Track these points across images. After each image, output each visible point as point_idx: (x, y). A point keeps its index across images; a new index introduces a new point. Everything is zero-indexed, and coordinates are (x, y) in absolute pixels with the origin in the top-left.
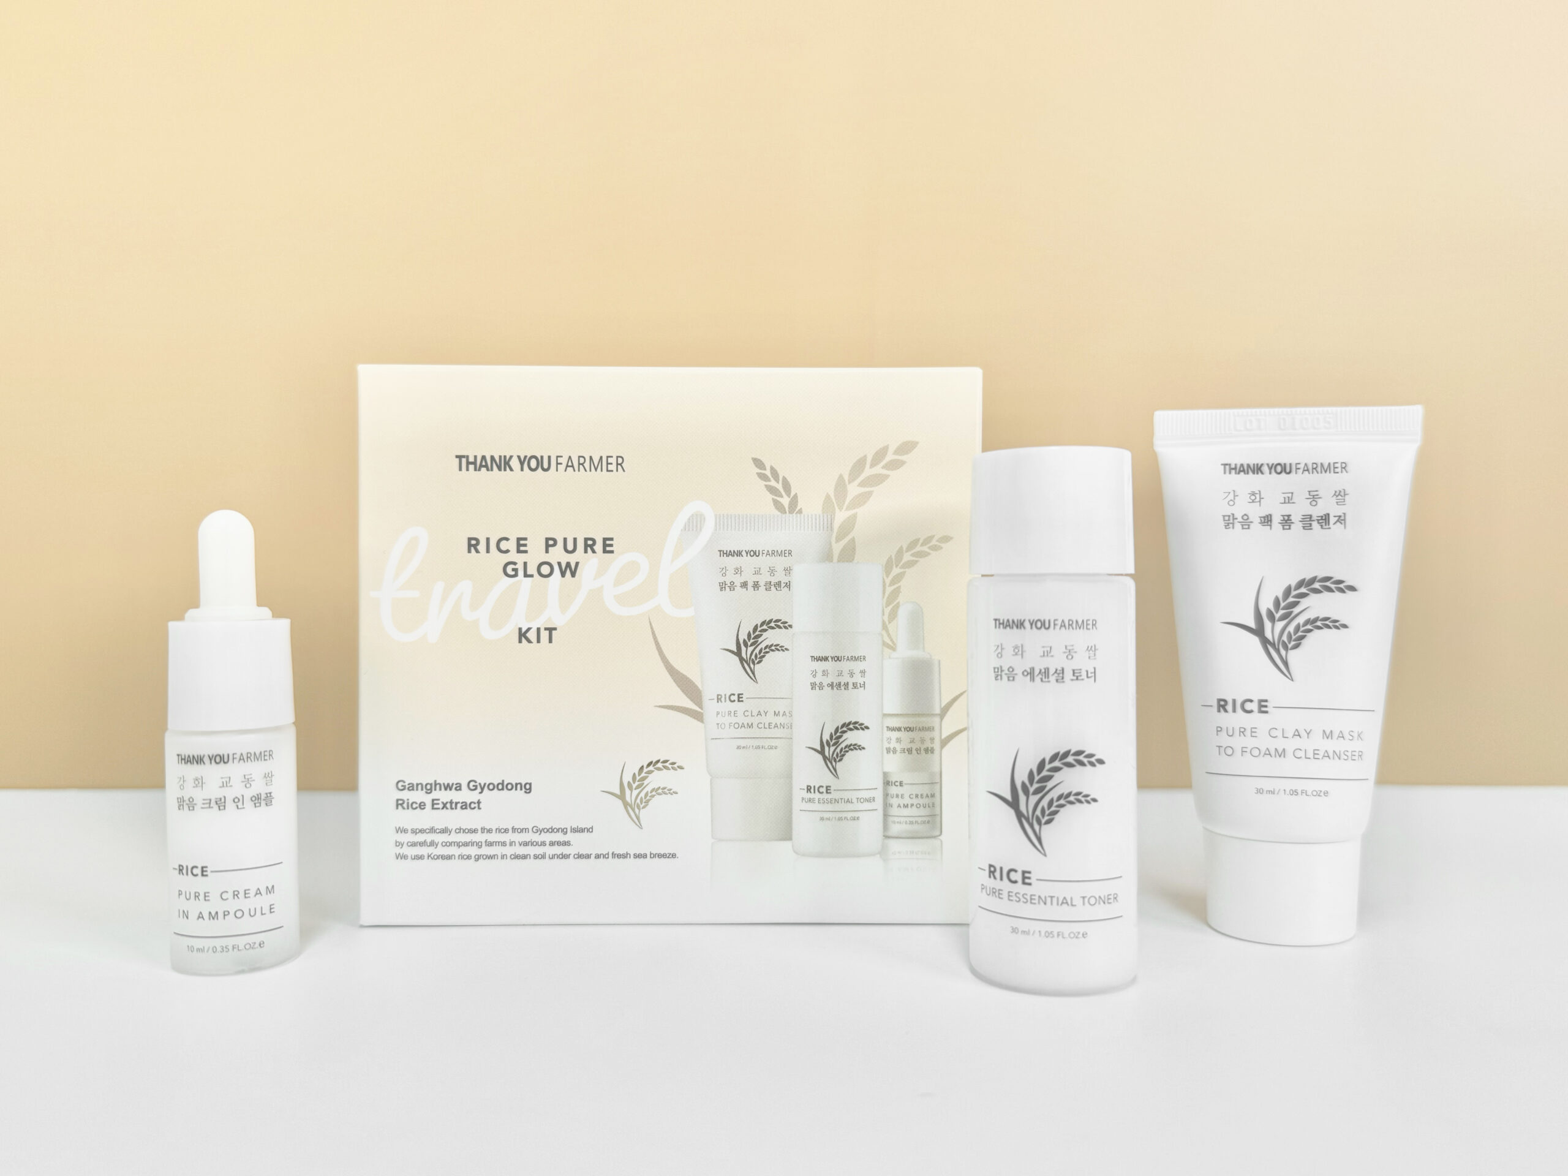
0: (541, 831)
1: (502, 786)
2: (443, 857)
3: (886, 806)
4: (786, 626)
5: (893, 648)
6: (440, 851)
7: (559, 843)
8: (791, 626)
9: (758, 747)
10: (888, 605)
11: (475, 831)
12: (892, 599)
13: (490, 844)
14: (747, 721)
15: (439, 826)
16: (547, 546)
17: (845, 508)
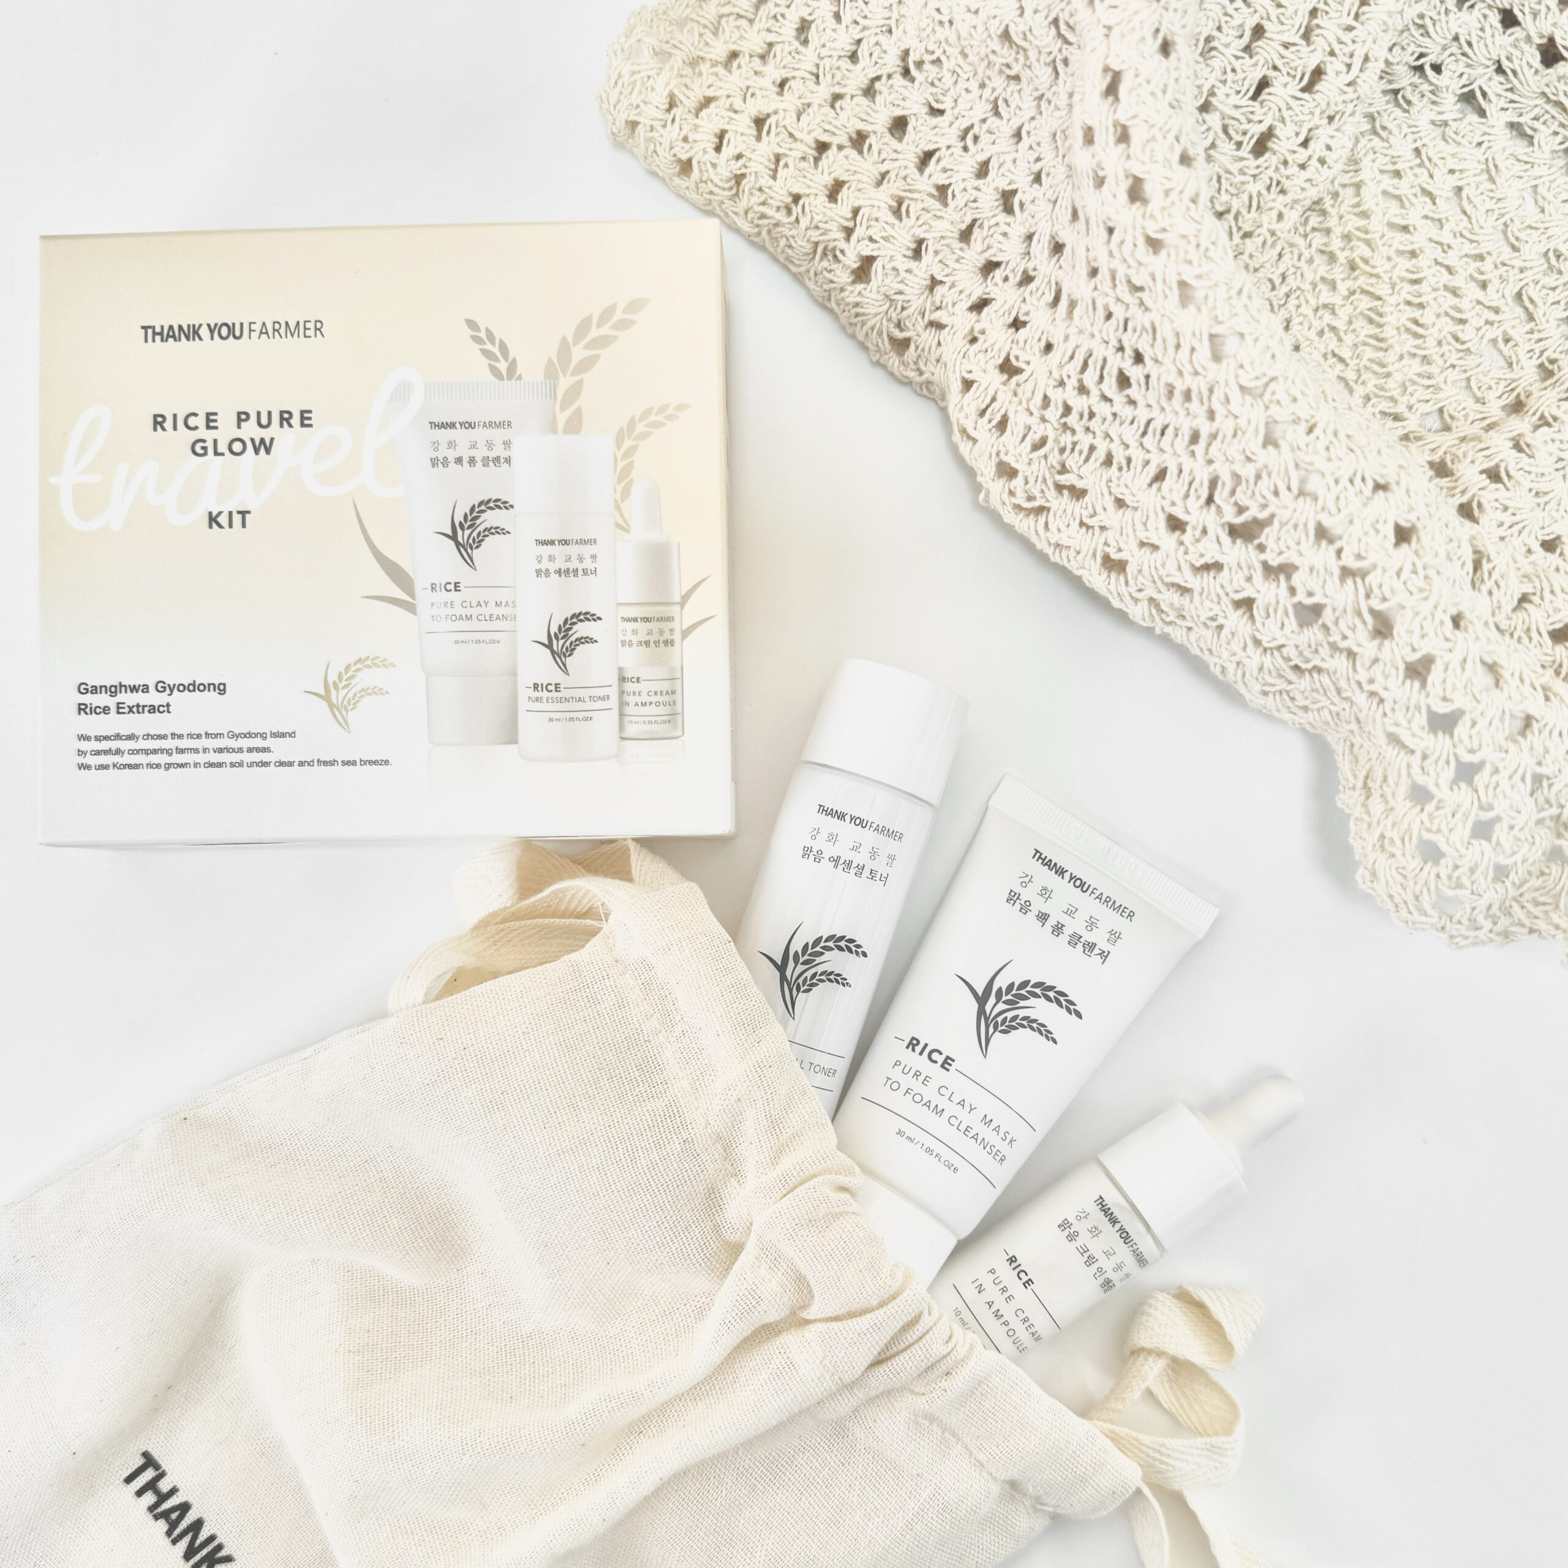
0: (237, 736)
1: (193, 687)
2: (130, 766)
3: (622, 704)
4: (506, 506)
5: (626, 530)
6: (127, 759)
7: (258, 750)
8: (512, 506)
9: (478, 642)
10: (619, 481)
11: (163, 737)
12: (624, 474)
13: (181, 751)
14: (464, 612)
15: (124, 732)
16: (239, 420)
17: (569, 372)
